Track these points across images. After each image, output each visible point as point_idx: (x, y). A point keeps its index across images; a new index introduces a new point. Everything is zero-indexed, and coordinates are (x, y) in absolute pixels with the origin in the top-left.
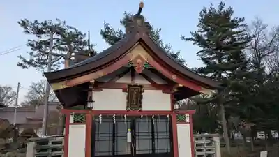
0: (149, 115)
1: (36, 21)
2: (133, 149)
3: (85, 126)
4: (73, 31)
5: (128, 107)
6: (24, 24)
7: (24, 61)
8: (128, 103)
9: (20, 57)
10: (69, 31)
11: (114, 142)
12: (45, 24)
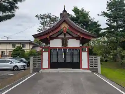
0: (70, 48)
1: (41, 15)
2: (65, 61)
3: (48, 52)
4: (54, 17)
5: (62, 45)
6: (37, 16)
7: (39, 29)
8: (62, 44)
9: (38, 28)
10: (53, 16)
11: (58, 58)
12: (44, 15)
